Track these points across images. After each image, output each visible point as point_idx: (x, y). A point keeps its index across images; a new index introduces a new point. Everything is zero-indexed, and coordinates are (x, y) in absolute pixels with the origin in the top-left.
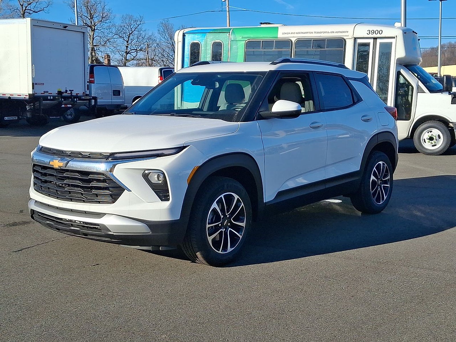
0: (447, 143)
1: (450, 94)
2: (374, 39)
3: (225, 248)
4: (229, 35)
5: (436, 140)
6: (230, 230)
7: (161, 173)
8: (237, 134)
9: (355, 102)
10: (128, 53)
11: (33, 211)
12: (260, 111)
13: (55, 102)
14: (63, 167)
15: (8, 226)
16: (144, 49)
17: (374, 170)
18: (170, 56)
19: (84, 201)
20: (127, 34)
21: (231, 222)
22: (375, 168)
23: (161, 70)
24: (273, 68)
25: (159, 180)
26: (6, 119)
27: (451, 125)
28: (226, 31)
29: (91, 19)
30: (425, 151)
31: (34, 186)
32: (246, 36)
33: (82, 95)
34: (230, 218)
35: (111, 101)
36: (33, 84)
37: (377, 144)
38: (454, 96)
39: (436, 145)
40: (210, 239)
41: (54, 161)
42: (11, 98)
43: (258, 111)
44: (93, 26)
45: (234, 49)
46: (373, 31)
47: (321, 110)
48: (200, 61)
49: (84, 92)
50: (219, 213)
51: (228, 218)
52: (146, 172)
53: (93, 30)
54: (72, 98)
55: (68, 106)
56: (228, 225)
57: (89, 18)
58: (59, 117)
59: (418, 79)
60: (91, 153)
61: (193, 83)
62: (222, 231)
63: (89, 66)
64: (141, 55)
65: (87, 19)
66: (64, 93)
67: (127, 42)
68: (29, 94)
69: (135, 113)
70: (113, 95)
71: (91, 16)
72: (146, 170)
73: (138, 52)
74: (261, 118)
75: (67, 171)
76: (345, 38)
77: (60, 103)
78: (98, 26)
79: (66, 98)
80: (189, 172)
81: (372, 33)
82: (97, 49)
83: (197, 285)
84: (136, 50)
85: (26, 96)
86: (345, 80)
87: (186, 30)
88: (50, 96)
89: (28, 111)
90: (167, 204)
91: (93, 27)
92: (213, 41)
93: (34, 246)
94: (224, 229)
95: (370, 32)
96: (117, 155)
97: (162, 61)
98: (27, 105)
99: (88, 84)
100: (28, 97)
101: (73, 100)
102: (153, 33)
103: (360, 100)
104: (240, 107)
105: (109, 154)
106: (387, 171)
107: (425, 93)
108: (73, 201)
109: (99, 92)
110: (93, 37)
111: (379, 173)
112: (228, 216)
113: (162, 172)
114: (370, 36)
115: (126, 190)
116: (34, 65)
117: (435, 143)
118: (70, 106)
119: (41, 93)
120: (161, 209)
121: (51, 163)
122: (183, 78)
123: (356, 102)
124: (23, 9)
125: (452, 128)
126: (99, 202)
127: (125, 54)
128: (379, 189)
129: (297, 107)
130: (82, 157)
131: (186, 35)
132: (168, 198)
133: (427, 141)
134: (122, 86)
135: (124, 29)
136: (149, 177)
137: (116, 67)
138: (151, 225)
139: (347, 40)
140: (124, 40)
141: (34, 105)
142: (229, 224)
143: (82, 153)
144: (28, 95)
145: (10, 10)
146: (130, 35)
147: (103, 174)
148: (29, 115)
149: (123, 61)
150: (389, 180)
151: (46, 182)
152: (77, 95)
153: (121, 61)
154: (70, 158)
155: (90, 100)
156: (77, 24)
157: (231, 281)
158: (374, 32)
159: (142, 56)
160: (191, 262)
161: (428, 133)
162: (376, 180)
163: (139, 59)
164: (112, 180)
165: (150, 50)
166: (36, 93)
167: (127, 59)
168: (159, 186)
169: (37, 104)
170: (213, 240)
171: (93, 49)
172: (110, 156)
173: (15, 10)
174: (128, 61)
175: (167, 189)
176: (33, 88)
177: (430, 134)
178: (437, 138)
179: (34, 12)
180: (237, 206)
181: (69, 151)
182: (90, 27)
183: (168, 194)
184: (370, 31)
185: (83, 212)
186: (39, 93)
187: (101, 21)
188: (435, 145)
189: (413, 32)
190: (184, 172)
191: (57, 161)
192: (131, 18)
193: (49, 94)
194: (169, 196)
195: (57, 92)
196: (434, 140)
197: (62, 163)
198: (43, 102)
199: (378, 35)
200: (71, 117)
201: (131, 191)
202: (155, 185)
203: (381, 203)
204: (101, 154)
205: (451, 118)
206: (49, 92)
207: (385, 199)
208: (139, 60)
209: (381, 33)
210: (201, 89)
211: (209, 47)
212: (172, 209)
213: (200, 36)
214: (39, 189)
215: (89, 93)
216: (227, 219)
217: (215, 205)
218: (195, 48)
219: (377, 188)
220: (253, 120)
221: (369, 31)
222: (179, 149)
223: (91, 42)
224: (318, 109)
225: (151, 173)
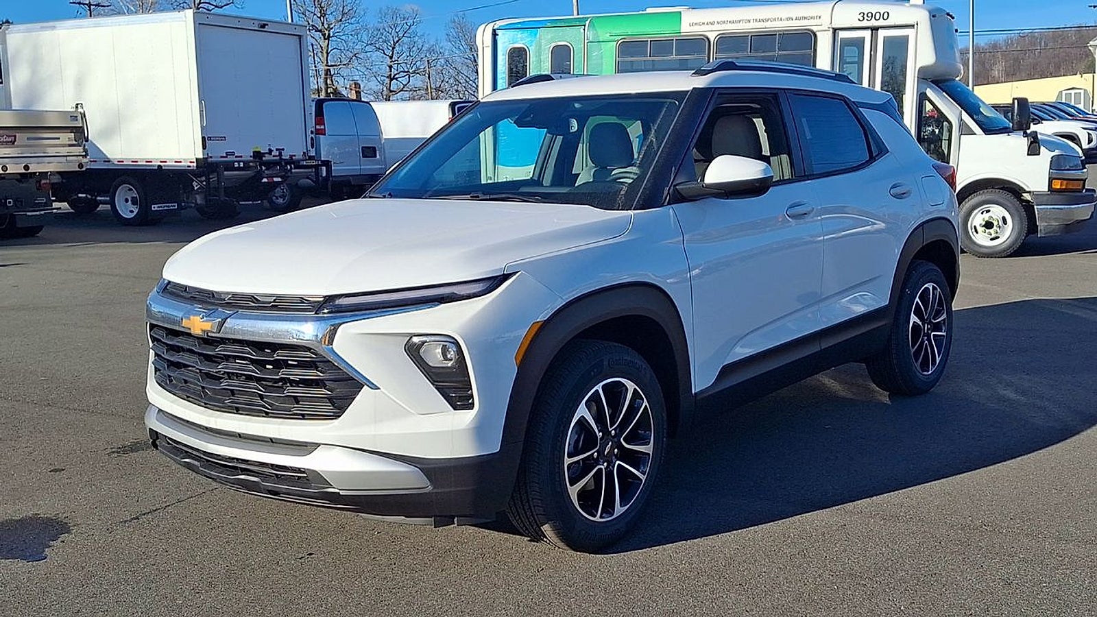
0: (1019, 233)
1: (1026, 135)
2: (872, 30)
3: (609, 506)
4: (584, 30)
5: (1000, 227)
6: (619, 464)
7: (450, 342)
8: (628, 239)
9: (874, 155)
10: (394, 79)
11: (155, 435)
12: (677, 182)
13: (249, 172)
14: (214, 333)
15: (119, 453)
16: (422, 70)
17: (917, 302)
18: (471, 82)
19: (267, 415)
20: (389, 44)
21: (620, 447)
22: (917, 299)
23: (453, 105)
24: (701, 82)
25: (446, 358)
26: (156, 209)
27: (1027, 196)
28: (578, 23)
29: (322, 18)
30: (977, 249)
31: (156, 374)
32: (618, 32)
33: (301, 157)
34: (618, 436)
35: (359, 167)
36: (203, 138)
37: (923, 248)
38: (1032, 140)
39: (999, 237)
40: (573, 491)
41: (192, 317)
42: (163, 168)
43: (672, 183)
44: (326, 30)
45: (594, 58)
46: (870, 15)
47: (808, 176)
48: (528, 76)
49: (304, 153)
50: (592, 428)
51: (614, 437)
52: (416, 340)
53: (326, 37)
54: (282, 164)
55: (275, 179)
56: (614, 452)
57: (319, 16)
58: (259, 202)
59: (960, 109)
60: (279, 298)
61: (520, 123)
62: (601, 469)
63: (314, 102)
64: (417, 81)
65: (315, 16)
66: (266, 155)
67: (391, 58)
68: (197, 159)
69: (390, 194)
70: (363, 157)
71: (322, 12)
72: (415, 336)
73: (411, 75)
74: (679, 198)
75: (223, 341)
76: (815, 29)
77: (259, 175)
78: (336, 28)
79: (270, 165)
80: (522, 333)
81: (869, 19)
82: (336, 72)
83: (547, 612)
84: (408, 71)
85: (191, 162)
86: (852, 108)
87: (499, 24)
88: (239, 162)
89: (197, 192)
90: (467, 417)
91: (327, 32)
92: (553, 45)
93: (169, 506)
94: (605, 464)
95: (865, 16)
96: (340, 300)
97: (457, 91)
98: (193, 180)
99: (313, 136)
100: (195, 164)
101: (283, 168)
102: (437, 40)
103: (883, 151)
104: (632, 176)
105: (322, 299)
106: (940, 304)
107: (975, 134)
108: (240, 412)
109: (336, 150)
110: (327, 50)
111: (926, 309)
112: (613, 432)
113: (452, 341)
114: (865, 24)
115: (365, 386)
116: (203, 102)
117: (997, 233)
118: (280, 179)
119: (222, 157)
120: (454, 429)
121: (185, 323)
122: (496, 113)
123: (876, 156)
124: (196, 3)
125: (1028, 202)
126: (303, 417)
127: (387, 81)
128: (926, 342)
129: (764, 170)
130: (258, 308)
131: (498, 32)
132: (470, 401)
133: (980, 229)
134: (380, 139)
135: (384, 34)
136: (422, 350)
137: (368, 103)
138: (429, 468)
139: (817, 33)
140: (384, 54)
141: (208, 180)
142: (616, 450)
143: (257, 297)
144: (195, 160)
145: (172, 4)
146: (395, 44)
147: (309, 349)
148: (199, 199)
149: (384, 93)
150: (944, 323)
151: (178, 365)
152: (292, 159)
153: (380, 94)
154: (231, 309)
155: (316, 167)
156: (290, 21)
157: (629, 594)
158: (872, 16)
159: (419, 84)
160: (529, 541)
161: (982, 213)
162: (920, 323)
163: (414, 89)
164: (329, 361)
165: (432, 72)
166: (211, 157)
167: (392, 89)
168: (447, 373)
169: (213, 178)
170: (581, 495)
171: (328, 72)
172: (324, 303)
173: (182, 5)
174: (394, 93)
175: (466, 381)
176: (204, 147)
177: (986, 216)
178: (1000, 224)
179: (216, 6)
180: (633, 409)
181: (228, 293)
182: (320, 31)
183: (470, 391)
184: (864, 14)
185: (266, 440)
186: (217, 157)
187: (341, 20)
188: (997, 238)
189: (948, 14)
190: (507, 335)
191: (198, 318)
192: (396, 13)
193: (236, 157)
194: (472, 396)
195: (252, 154)
196: (995, 227)
197: (210, 324)
198: (225, 173)
199: (881, 23)
200: (284, 200)
201: (379, 389)
202: (438, 371)
203: (930, 372)
204: (302, 299)
205: (1027, 183)
206: (236, 155)
207: (938, 362)
208: (414, 91)
209: (885, 17)
210: (537, 135)
211: (545, 56)
212: (480, 430)
213: (526, 35)
214: (166, 383)
215: (314, 154)
216: (611, 441)
217: (582, 411)
218: (518, 57)
219: (923, 342)
220: (662, 205)
221: (862, 14)
222: (494, 282)
223: (324, 59)
224: (800, 175)
225: (426, 344)
